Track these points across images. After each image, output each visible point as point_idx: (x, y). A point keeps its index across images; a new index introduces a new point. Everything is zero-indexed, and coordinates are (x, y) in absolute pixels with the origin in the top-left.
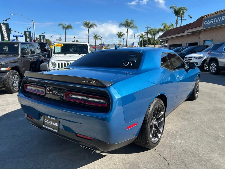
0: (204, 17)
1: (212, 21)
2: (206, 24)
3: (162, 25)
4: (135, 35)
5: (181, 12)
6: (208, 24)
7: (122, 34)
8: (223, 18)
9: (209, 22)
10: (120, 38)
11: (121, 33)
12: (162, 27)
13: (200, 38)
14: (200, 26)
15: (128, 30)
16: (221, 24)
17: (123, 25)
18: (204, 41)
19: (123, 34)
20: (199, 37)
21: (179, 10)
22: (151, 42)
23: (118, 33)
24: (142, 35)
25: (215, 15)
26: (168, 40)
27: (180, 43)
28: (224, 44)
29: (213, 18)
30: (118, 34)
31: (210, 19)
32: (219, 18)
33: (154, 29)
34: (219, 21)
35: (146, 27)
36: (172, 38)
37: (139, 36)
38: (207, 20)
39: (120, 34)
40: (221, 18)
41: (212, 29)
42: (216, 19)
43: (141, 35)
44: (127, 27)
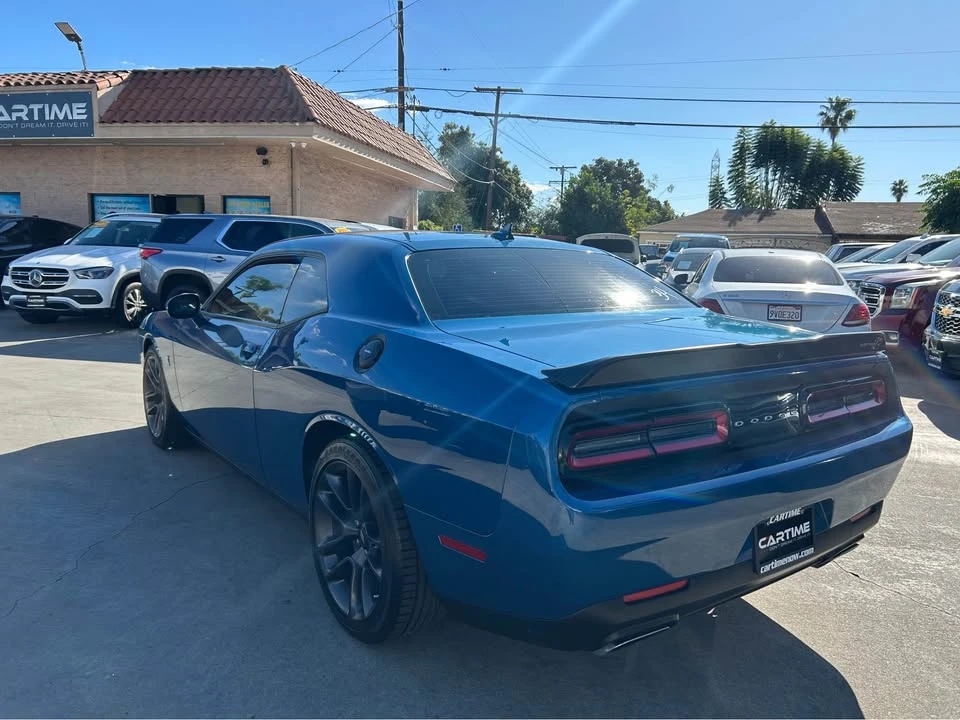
16: (69, 131)
25: (35, 90)
29: (26, 99)
31: (6, 101)
32: (55, 105)
34: (61, 117)
42: (39, 106)
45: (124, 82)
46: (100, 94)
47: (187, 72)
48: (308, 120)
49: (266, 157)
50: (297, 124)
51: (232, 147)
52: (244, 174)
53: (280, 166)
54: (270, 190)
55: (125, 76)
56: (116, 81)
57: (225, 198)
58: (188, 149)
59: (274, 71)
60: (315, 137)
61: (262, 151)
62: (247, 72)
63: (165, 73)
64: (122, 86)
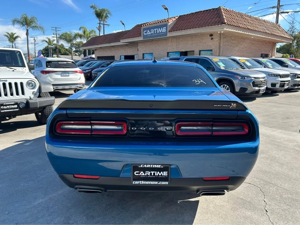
0: (142, 25)
1: (152, 31)
2: (146, 34)
3: (80, 29)
4: (35, 39)
5: (105, 15)
6: (148, 35)
7: (15, 36)
8: (164, 29)
9: (148, 33)
10: (12, 42)
11: (13, 34)
12: (81, 32)
13: (138, 51)
14: (139, 36)
15: (27, 31)
16: (162, 35)
17: (18, 22)
18: (143, 54)
19: (17, 37)
20: (137, 49)
21: (101, 12)
22: (61, 51)
23: (8, 33)
24: (49, 39)
25: (155, 25)
26: (96, 50)
27: (113, 55)
28: (180, 58)
29: (154, 28)
30: (7, 36)
31: (150, 29)
32: (159, 29)
33: (69, 33)
34: (160, 32)
35: (53, 29)
36: (101, 48)
37: (44, 41)
38: (147, 29)
39: (11, 36)
40: (162, 28)
41: (152, 40)
42: (156, 29)
43: (47, 40)
44: (26, 26)
45: (176, 19)
46: (169, 24)
47: (193, 13)
48: (223, 24)
49: (212, 37)
50: (220, 25)
51: (202, 35)
52: (205, 43)
53: (216, 39)
54: (212, 48)
55: (177, 18)
56: (174, 19)
57: (200, 51)
58: (192, 37)
59: (217, 9)
60: (225, 29)
61: (211, 35)
62: (209, 10)
63: (187, 15)
64: (176, 21)
